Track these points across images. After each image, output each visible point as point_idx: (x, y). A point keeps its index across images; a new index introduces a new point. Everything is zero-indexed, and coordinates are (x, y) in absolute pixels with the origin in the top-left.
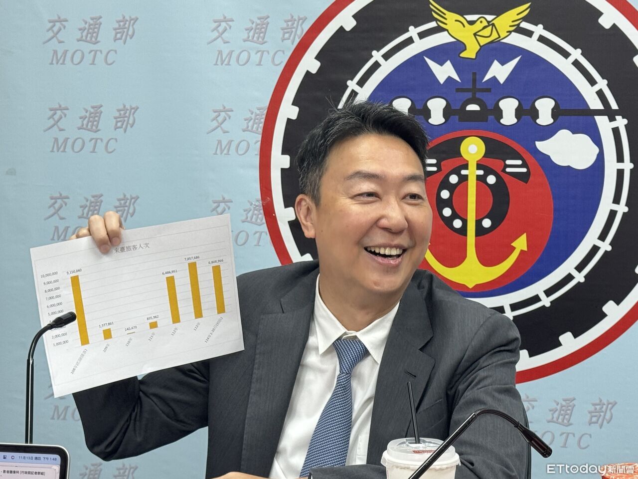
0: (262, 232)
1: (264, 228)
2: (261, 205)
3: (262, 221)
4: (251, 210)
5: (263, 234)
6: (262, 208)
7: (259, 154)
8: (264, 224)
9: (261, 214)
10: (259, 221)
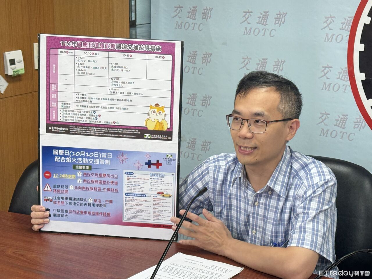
0: (347, 85)
1: (348, 83)
2: (348, 70)
3: (347, 79)
4: (342, 73)
5: (348, 87)
6: (348, 72)
7: (348, 42)
8: (348, 81)
9: (347, 75)
10: (346, 79)
